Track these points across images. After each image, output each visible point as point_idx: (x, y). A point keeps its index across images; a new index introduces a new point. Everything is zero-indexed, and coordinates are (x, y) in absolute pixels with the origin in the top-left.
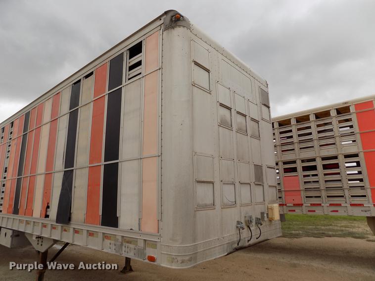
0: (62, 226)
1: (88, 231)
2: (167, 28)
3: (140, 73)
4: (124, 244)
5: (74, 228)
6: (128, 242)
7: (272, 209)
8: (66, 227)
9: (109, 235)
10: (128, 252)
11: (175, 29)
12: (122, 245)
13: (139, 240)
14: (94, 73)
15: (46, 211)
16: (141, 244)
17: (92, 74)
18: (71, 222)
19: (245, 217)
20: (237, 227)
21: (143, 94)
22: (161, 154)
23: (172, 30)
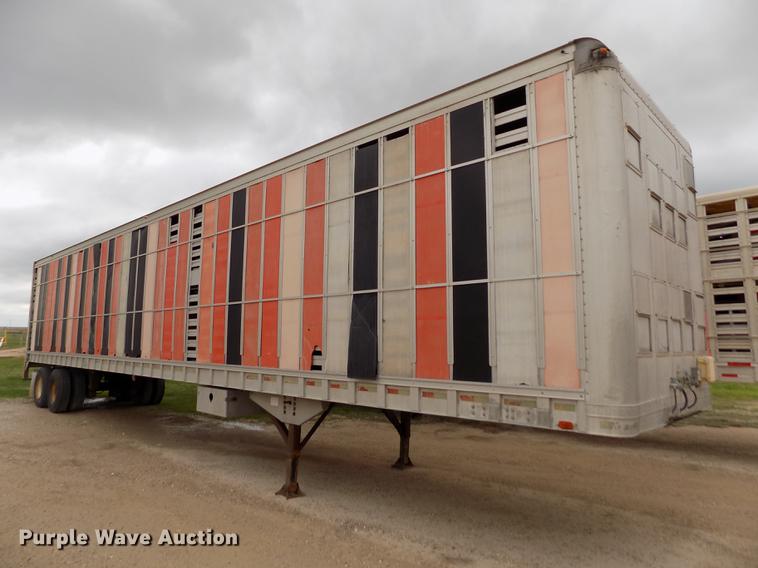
0: (356, 383)
1: (420, 389)
2: (580, 70)
3: (525, 141)
4: (504, 406)
5: (386, 386)
6: (513, 403)
7: (705, 364)
8: (365, 383)
9: (469, 395)
10: (513, 418)
11: (600, 72)
12: (501, 408)
13: (538, 400)
14: (412, 132)
15: (312, 360)
16: (544, 405)
17: (405, 132)
18: (380, 376)
19: (678, 373)
20: (671, 387)
21: (537, 177)
22: (583, 272)
23: (594, 74)
